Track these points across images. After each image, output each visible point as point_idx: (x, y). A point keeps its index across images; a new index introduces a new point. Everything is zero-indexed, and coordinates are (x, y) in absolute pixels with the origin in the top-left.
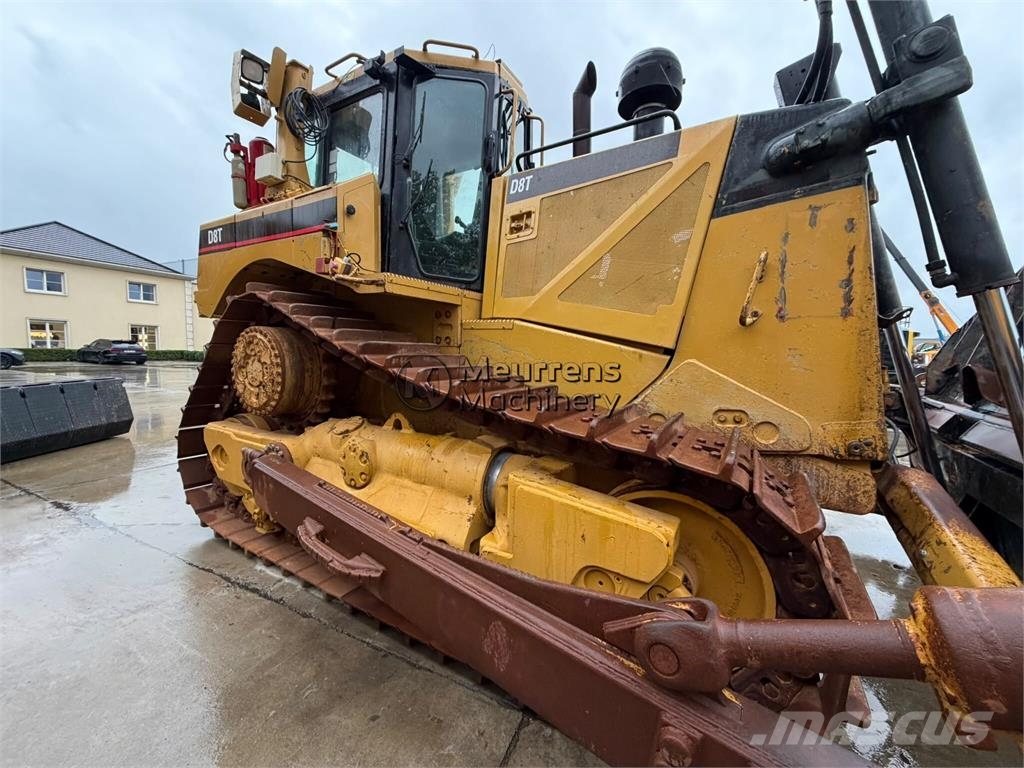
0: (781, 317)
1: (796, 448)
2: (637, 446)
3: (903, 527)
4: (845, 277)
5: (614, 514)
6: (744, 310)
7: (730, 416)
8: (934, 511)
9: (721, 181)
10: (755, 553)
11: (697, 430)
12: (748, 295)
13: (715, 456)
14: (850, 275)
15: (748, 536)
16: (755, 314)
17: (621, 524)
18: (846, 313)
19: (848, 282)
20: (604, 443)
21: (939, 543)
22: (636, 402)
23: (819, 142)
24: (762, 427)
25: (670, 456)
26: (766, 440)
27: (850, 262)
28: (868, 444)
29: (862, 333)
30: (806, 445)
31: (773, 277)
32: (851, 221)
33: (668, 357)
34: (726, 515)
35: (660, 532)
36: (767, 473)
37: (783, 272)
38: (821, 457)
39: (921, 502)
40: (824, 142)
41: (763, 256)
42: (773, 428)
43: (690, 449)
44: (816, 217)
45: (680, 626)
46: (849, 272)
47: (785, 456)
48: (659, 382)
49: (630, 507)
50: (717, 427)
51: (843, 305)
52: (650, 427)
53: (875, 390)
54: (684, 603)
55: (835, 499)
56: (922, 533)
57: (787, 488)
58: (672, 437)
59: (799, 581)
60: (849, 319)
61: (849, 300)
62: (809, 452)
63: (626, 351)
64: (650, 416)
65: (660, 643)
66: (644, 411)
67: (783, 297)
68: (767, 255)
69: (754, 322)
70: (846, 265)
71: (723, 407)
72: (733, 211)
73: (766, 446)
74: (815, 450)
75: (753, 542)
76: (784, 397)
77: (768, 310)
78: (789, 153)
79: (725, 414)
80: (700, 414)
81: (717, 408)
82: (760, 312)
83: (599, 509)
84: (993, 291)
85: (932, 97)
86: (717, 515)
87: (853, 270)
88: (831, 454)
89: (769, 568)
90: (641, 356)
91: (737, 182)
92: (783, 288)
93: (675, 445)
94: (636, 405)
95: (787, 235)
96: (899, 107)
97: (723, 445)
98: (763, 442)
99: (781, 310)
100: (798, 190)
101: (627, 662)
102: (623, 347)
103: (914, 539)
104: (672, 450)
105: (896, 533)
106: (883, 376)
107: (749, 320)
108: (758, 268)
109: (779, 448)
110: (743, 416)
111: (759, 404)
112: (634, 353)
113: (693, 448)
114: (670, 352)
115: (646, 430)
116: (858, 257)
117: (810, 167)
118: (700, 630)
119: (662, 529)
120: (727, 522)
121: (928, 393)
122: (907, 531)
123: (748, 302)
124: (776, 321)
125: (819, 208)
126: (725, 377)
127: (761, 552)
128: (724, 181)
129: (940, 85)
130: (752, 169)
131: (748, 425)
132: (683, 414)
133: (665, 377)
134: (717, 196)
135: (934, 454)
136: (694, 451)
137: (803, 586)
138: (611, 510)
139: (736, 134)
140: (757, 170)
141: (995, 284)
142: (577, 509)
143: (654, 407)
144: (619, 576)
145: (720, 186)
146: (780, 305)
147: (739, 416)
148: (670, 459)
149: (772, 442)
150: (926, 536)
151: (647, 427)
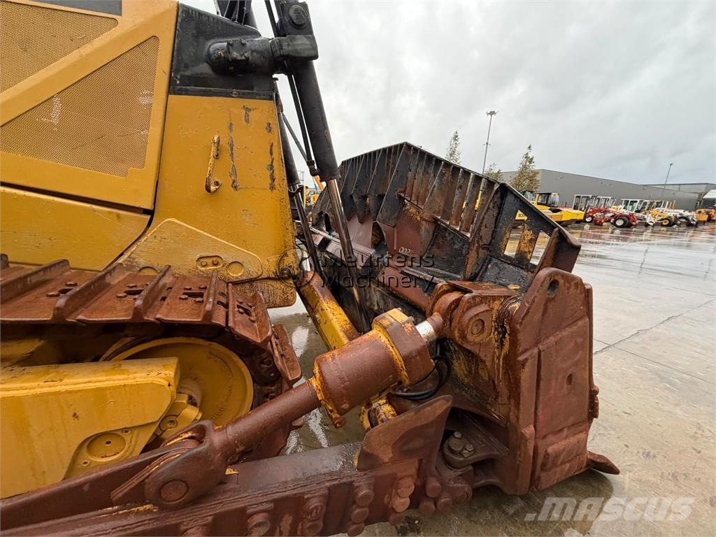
0: (235, 187)
1: (255, 276)
2: (120, 313)
3: (308, 304)
4: (269, 163)
5: (109, 380)
6: (208, 180)
7: (209, 261)
8: (319, 294)
9: (172, 61)
10: (237, 359)
11: (184, 277)
12: (209, 168)
13: (199, 302)
14: (272, 162)
15: (231, 350)
16: (217, 183)
17: (120, 386)
18: (272, 188)
19: (271, 167)
20: (79, 320)
21: (322, 310)
22: (121, 261)
23: (243, 58)
24: (232, 266)
25: (158, 316)
26: (236, 274)
27: (271, 154)
28: (290, 267)
29: (281, 200)
30: (260, 273)
31: (225, 155)
32: (269, 124)
33: (148, 217)
34: (213, 341)
35: (161, 378)
36: (238, 301)
37: (232, 154)
38: (269, 278)
39: (314, 290)
40: (247, 59)
41: (216, 139)
42: (240, 265)
43: (178, 301)
44: (248, 116)
45: (184, 458)
46: (271, 160)
47: (248, 282)
48: (143, 240)
49: (127, 365)
50: (200, 271)
51: (270, 182)
52: (139, 285)
53: (290, 235)
54: (186, 432)
55: (278, 301)
56: (316, 306)
57: (251, 307)
58: (160, 292)
59: (263, 363)
60: (275, 191)
61: (273, 180)
62: (262, 277)
63: (99, 211)
64: (140, 270)
65: (168, 482)
66: (133, 267)
67: (234, 172)
68: (219, 138)
69: (217, 189)
70: (270, 156)
71: (204, 254)
72: (187, 93)
73: (237, 278)
74: (265, 275)
75: (234, 351)
76: (244, 243)
77: (226, 182)
78: (224, 57)
79: (205, 260)
80: (186, 262)
81: (198, 256)
82: (220, 182)
83: (89, 382)
84: (333, 181)
85: (302, 55)
86: (207, 343)
87: (273, 159)
88: (274, 276)
89: (246, 364)
90: (118, 216)
91: (187, 67)
92: (233, 166)
93: (164, 299)
94: (121, 264)
95: (231, 124)
96: (287, 53)
97: (205, 288)
98: (235, 275)
99: (234, 182)
100: (235, 91)
101: (141, 508)
102: (94, 207)
103: (313, 309)
104: (161, 306)
105: (306, 307)
106: (293, 226)
107: (213, 188)
108: (213, 148)
109: (245, 278)
110: (219, 260)
111: (229, 250)
112: (110, 213)
113: (180, 298)
114: (150, 213)
115: (134, 289)
116: (275, 149)
117: (241, 75)
118: (200, 452)
119: (162, 375)
120: (215, 345)
121: (313, 225)
122: (310, 306)
123: (210, 175)
124: (232, 189)
125: (250, 110)
126: (202, 232)
127: (240, 356)
128: (175, 61)
129: (304, 49)
130: (197, 60)
131: (223, 266)
132: (170, 266)
133: (149, 235)
134: (171, 74)
135: (317, 258)
136: (182, 301)
137: (266, 366)
138: (105, 378)
139: (179, 20)
140: (203, 63)
141: (333, 177)
142: (59, 393)
143: (142, 262)
144: (126, 430)
145: (172, 65)
146: (233, 178)
147: (216, 260)
148: (158, 319)
149: (240, 274)
150: (317, 307)
151: (135, 286)
